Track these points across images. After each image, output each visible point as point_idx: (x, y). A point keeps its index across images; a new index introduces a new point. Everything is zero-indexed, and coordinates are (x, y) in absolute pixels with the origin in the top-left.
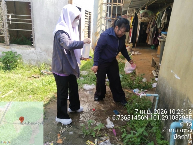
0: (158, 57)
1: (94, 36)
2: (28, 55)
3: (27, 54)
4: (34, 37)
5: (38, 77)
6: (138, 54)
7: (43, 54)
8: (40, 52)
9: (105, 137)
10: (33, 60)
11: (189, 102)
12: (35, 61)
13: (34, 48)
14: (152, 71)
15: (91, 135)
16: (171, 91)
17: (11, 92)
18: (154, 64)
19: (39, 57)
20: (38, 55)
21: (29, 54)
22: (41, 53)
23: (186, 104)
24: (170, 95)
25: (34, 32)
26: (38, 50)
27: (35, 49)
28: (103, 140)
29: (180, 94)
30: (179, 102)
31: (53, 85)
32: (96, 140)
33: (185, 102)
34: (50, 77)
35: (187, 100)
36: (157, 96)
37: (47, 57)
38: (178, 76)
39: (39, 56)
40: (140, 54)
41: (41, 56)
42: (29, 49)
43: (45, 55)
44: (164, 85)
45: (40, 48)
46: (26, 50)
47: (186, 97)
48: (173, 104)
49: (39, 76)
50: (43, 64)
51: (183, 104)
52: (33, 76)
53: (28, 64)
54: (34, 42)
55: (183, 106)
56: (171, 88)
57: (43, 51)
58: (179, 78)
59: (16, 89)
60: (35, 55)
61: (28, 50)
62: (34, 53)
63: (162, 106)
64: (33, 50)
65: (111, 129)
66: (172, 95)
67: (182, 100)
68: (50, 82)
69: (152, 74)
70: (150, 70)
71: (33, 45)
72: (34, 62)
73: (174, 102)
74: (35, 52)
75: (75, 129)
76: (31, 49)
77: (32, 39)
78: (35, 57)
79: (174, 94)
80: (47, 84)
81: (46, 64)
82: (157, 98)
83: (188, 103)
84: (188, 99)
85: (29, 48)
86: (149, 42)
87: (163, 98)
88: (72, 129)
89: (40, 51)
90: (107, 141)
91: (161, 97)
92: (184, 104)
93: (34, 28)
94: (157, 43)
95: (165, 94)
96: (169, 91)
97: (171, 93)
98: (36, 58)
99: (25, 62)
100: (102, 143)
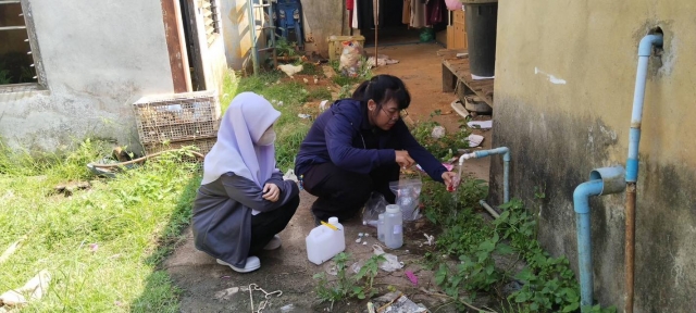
0: (460, 58)
1: (229, 23)
2: (21, 120)
3: (19, 117)
4: (39, 50)
5: (84, 188)
6: (389, 62)
7: (79, 104)
8: (68, 100)
9: (390, 294)
10: (44, 134)
11: (603, 129)
12: (52, 136)
13: (43, 87)
14: (449, 103)
15: (351, 295)
16: (543, 125)
17: (12, 248)
18: (451, 83)
19: (65, 119)
20: (62, 114)
21: (27, 113)
22: (72, 101)
23: (595, 140)
24: (545, 136)
25: (34, 30)
26: (59, 93)
27: (49, 94)
28: (387, 302)
29: (574, 121)
30: (575, 144)
31: (160, 197)
32: (370, 305)
33: (592, 134)
34: (137, 173)
35: (598, 128)
36: (504, 153)
37: (97, 114)
38: (557, 77)
39: (68, 115)
40: (394, 61)
41: (75, 112)
42: (23, 96)
43: (87, 106)
44: (518, 116)
45: (68, 87)
46: (11, 102)
47: (594, 121)
48: (559, 154)
49: (86, 184)
50: (88, 140)
51: (587, 142)
52: (59, 187)
53: (27, 152)
54: (39, 68)
55: (590, 148)
56: (542, 116)
57: (78, 95)
58: (564, 82)
59: (25, 237)
60: (49, 115)
61: (18, 101)
62: (47, 108)
63: (523, 175)
64: (38, 95)
65: (398, 270)
66: (551, 133)
67: (582, 134)
68: (145, 189)
69: (453, 112)
70: (443, 103)
71: (36, 80)
72: (50, 140)
73: (559, 148)
74: (47, 102)
75: (294, 297)
76: (30, 95)
77: (30, 59)
78: (52, 121)
79: (557, 127)
80: (138, 198)
81: (99, 138)
82: (506, 158)
83: (601, 133)
84: (599, 122)
85: (20, 93)
86: (413, 20)
87: (524, 151)
88: (285, 298)
89: (69, 97)
90: (400, 300)
91: (517, 152)
92: (591, 139)
93: (31, 19)
94: (440, 20)
95: (526, 140)
96: (538, 127)
97: (545, 128)
98: (57, 124)
99: (14, 146)
100: (390, 309)
